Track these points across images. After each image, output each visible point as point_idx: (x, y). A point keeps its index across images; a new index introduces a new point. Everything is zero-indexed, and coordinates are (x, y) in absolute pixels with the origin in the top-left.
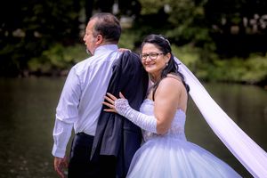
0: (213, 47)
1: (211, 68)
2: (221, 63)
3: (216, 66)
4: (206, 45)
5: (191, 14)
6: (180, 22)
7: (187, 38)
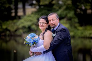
0: (76, 20)
1: (76, 31)
2: (80, 28)
3: (78, 30)
4: (73, 20)
5: (65, 4)
6: (60, 8)
7: (63, 16)
